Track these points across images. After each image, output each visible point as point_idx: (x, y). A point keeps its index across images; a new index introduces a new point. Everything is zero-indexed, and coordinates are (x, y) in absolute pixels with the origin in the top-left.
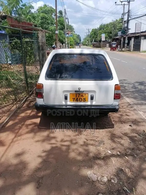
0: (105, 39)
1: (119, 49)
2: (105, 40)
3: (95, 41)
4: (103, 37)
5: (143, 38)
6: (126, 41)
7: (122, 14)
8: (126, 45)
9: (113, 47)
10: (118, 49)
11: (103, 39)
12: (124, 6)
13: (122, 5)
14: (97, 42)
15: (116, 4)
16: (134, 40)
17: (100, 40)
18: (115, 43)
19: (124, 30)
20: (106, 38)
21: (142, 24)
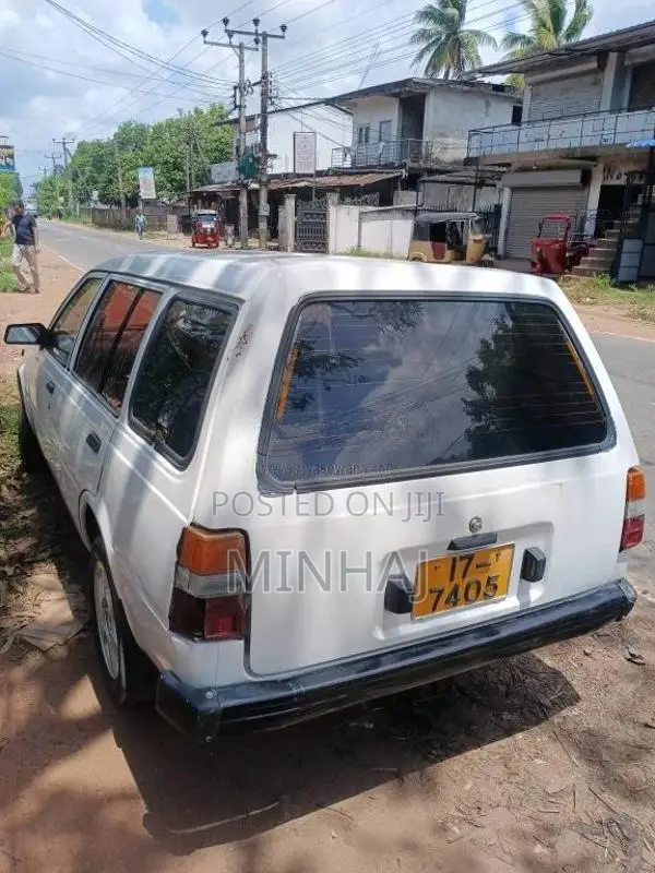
0: (154, 191)
1: (230, 242)
2: (154, 197)
3: (103, 198)
4: (147, 182)
5: (336, 200)
6: (264, 209)
7: (235, 88)
8: (263, 226)
9: (205, 230)
10: (226, 241)
11: (148, 192)
12: (241, 53)
13: (230, 45)
14: (118, 203)
15: (208, 38)
16: (296, 206)
17: (129, 195)
18: (213, 212)
19: (251, 160)
20: (159, 188)
21: (318, 137)
